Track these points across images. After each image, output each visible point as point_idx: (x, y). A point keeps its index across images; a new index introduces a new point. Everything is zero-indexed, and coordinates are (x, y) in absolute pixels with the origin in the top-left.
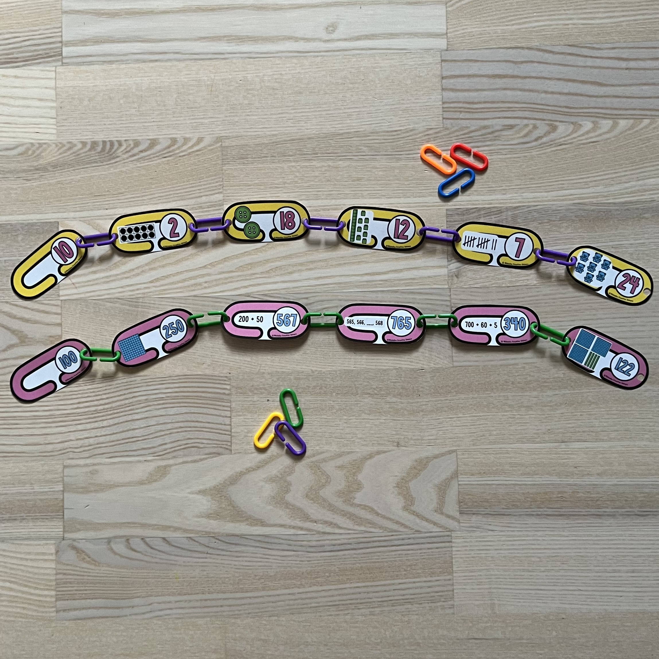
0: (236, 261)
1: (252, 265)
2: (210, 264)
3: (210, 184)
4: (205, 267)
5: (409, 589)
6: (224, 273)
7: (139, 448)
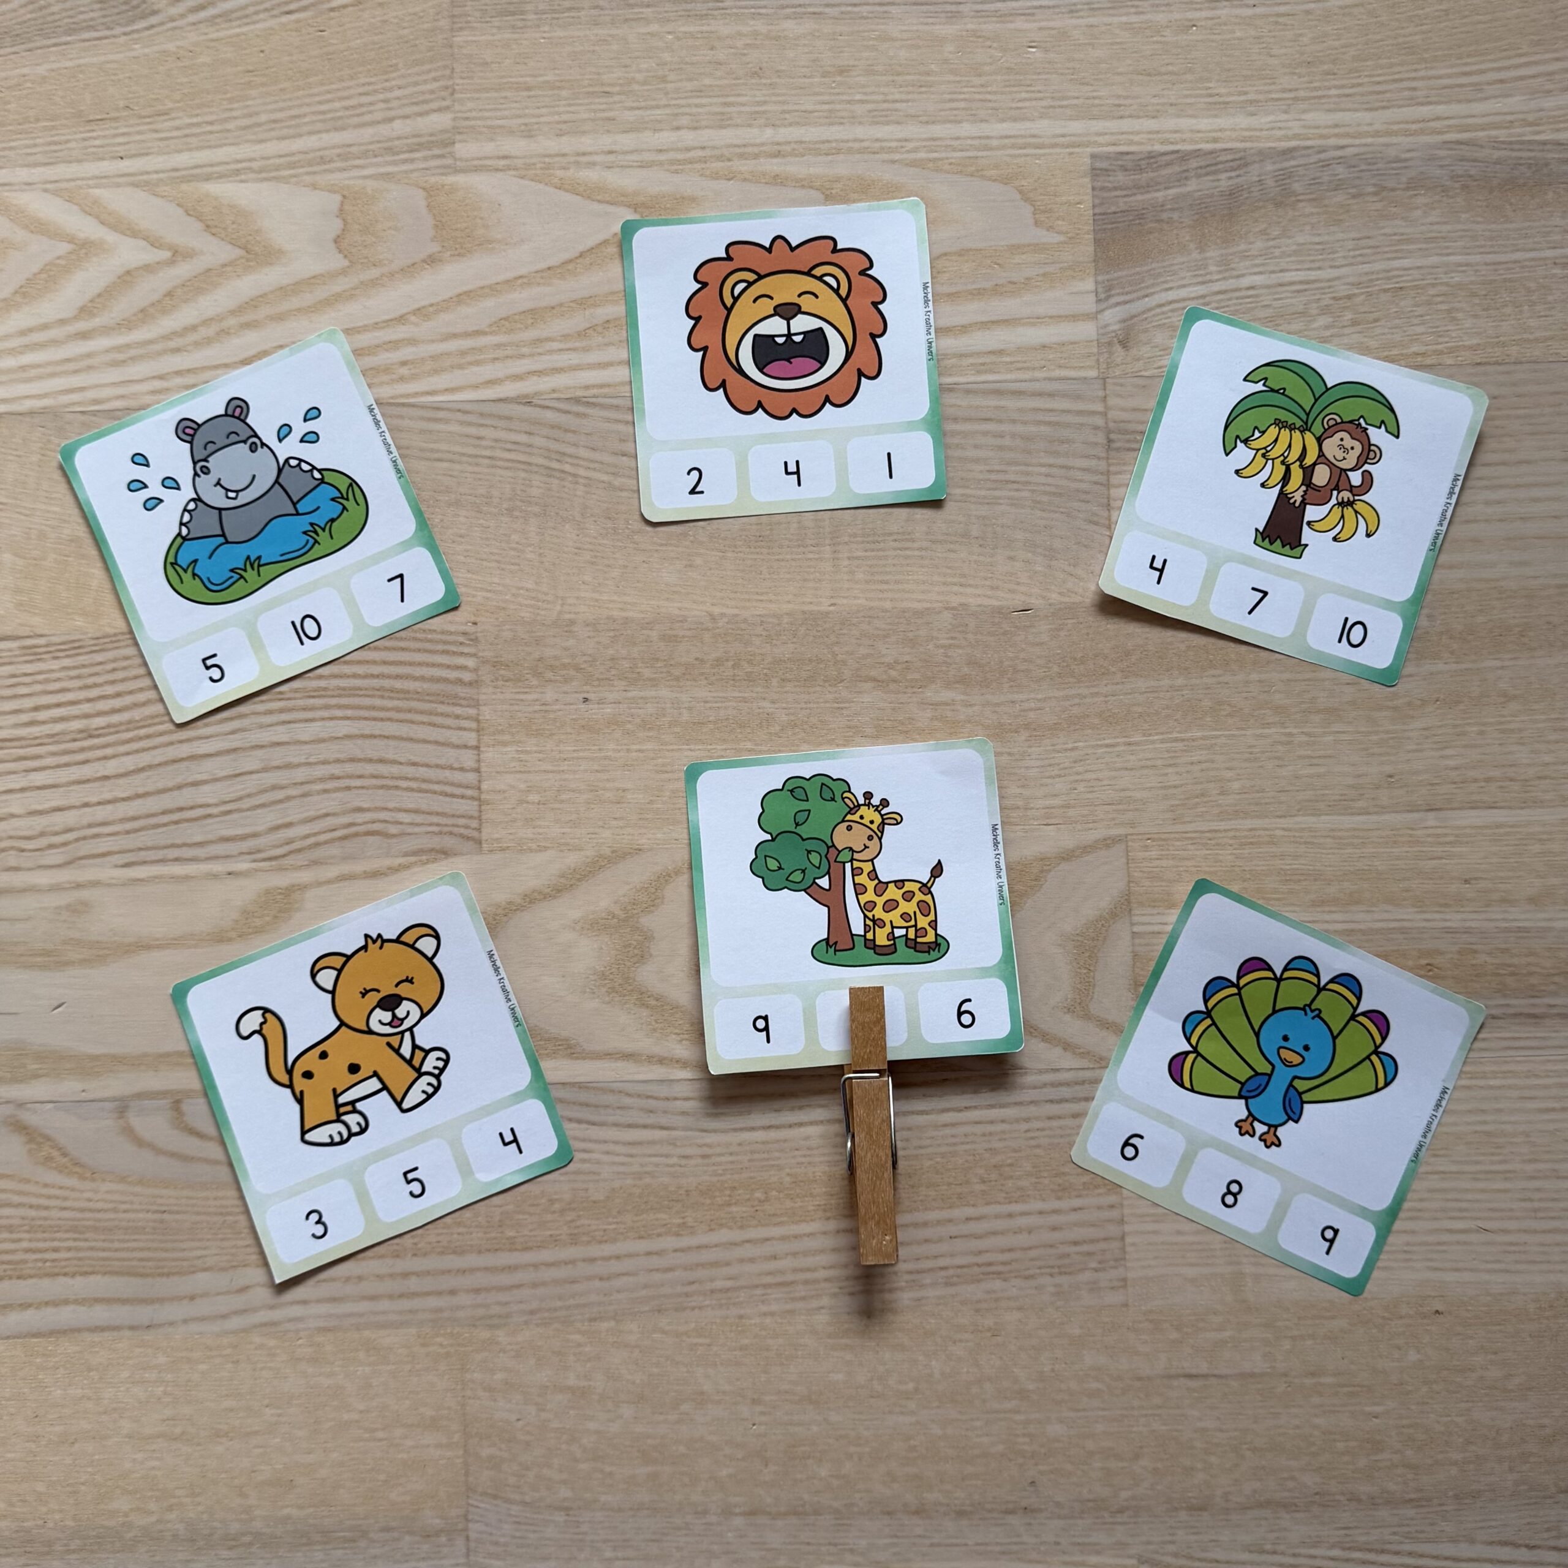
0: (489, 303)
1: (535, 315)
2: (417, 311)
3: (416, 84)
4: (401, 319)
5: (994, 1233)
6: (455, 336)
7: (210, 837)
